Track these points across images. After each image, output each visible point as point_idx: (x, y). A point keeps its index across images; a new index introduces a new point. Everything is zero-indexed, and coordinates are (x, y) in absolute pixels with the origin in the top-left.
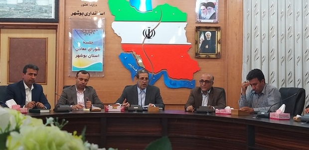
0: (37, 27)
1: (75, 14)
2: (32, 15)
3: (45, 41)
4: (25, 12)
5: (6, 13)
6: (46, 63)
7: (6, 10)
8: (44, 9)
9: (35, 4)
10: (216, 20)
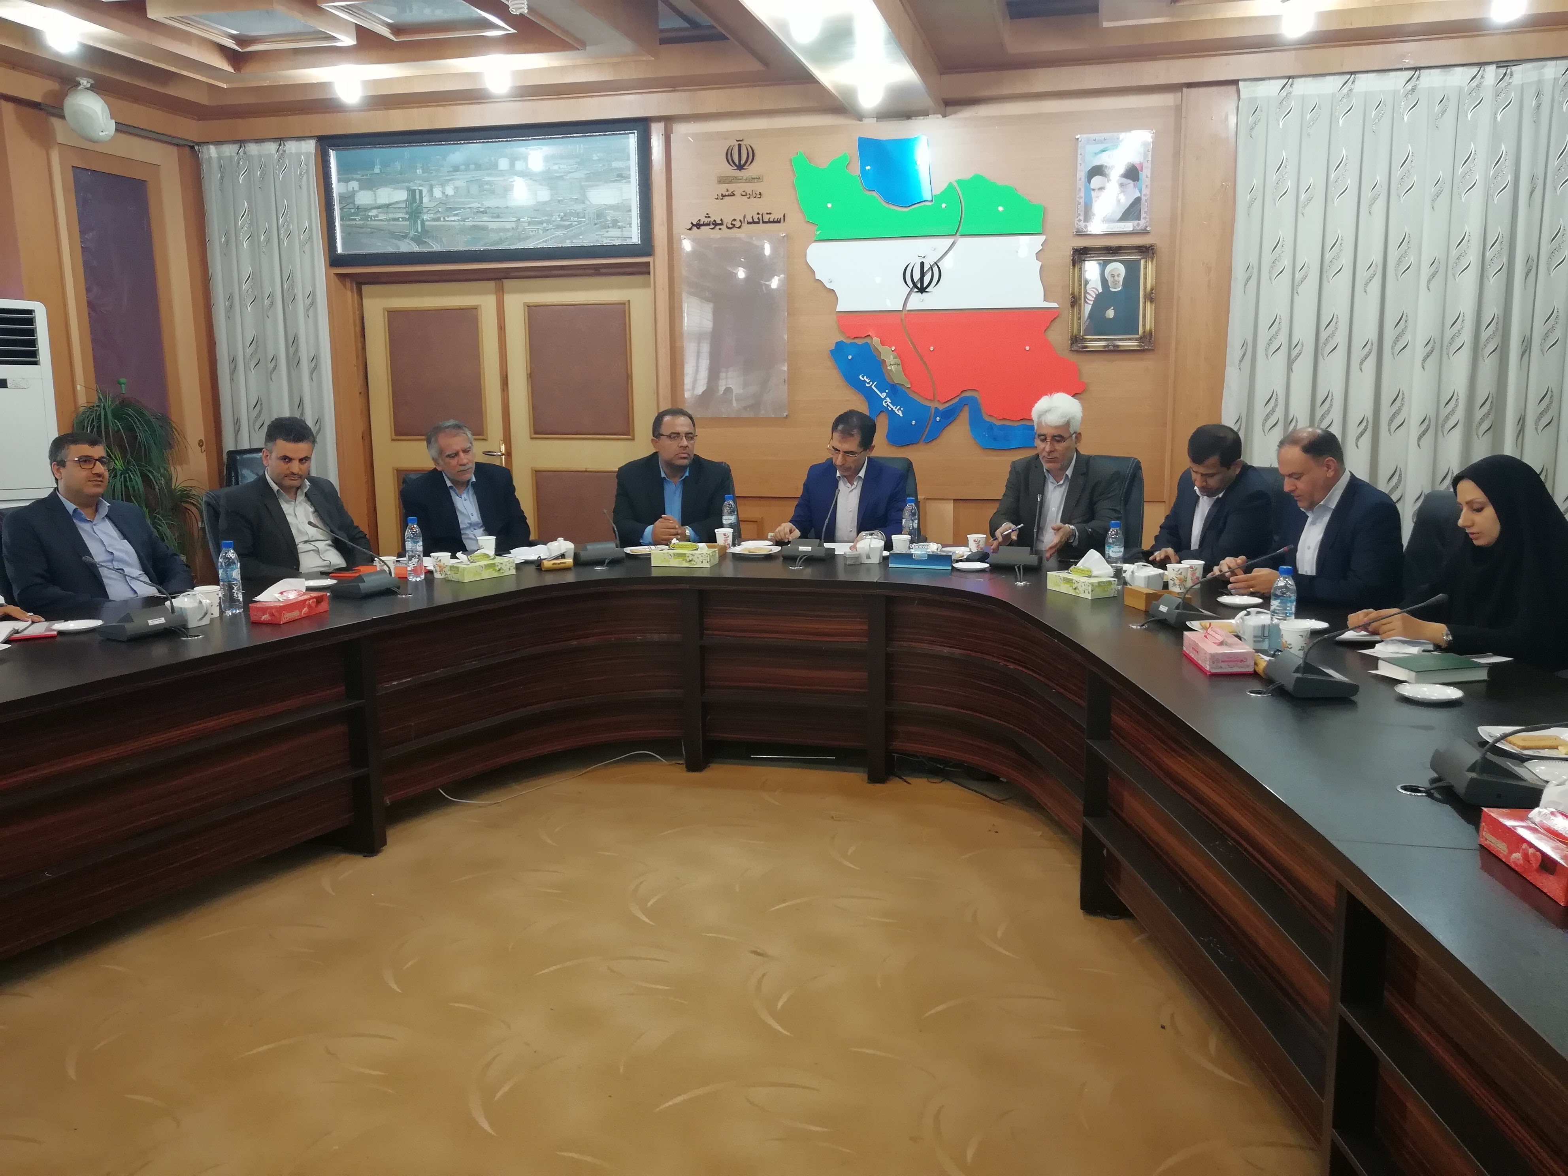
0: (597, 271)
1: (698, 226)
2: (576, 236)
3: (621, 311)
4: (558, 227)
5: (509, 234)
6: (629, 377)
7: (508, 226)
8: (610, 215)
9: (583, 202)
10: (1142, 223)
